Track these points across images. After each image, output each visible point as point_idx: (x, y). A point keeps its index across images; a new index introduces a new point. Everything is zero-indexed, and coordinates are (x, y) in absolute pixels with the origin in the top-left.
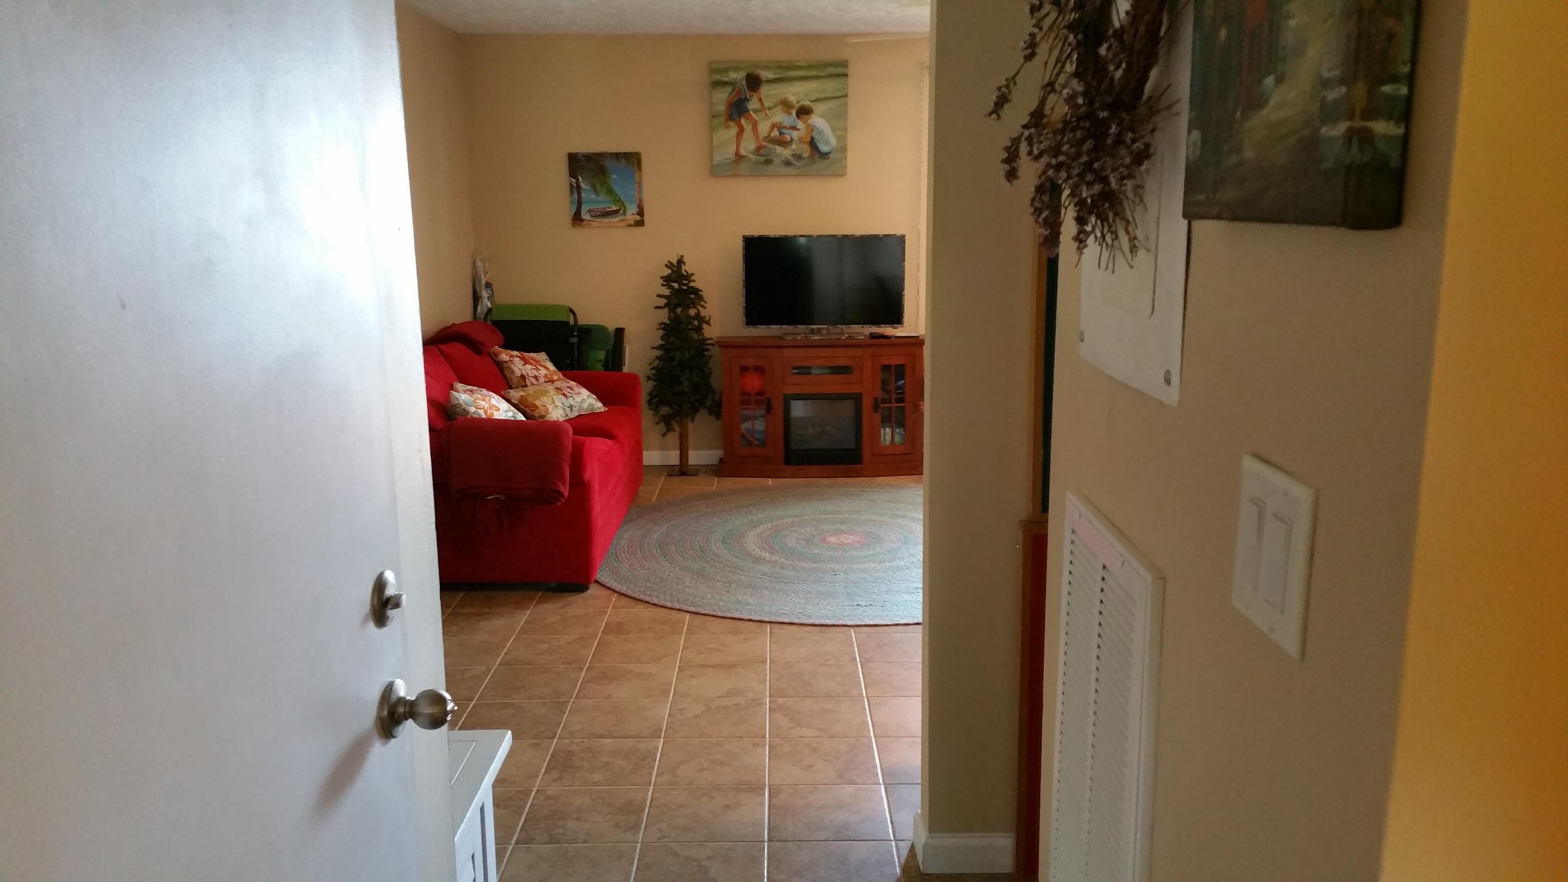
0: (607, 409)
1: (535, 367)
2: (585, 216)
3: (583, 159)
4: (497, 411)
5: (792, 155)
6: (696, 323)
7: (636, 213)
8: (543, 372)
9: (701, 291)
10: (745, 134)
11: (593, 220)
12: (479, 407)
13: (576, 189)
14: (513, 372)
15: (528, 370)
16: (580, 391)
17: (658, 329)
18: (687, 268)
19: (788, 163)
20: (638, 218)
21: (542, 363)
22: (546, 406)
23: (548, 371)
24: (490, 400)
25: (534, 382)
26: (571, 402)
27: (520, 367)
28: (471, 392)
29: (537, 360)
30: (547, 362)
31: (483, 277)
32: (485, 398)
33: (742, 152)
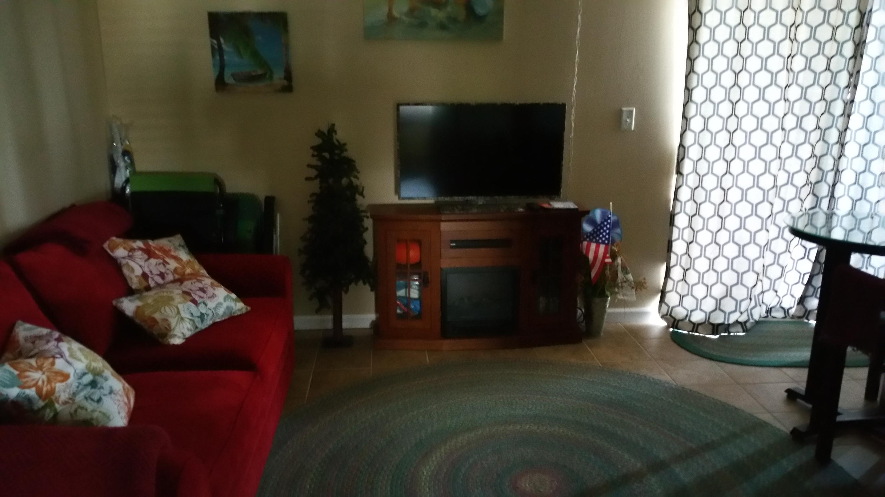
0: (249, 308)
1: (161, 261)
2: (228, 79)
3: (225, 19)
4: (62, 381)
5: (448, 18)
7: (282, 77)
8: (173, 264)
9: (354, 161)
11: (238, 85)
12: (27, 385)
13: (218, 51)
14: (132, 270)
15: (153, 266)
18: (340, 136)
19: (442, 27)
20: (286, 83)
21: (173, 253)
22: (167, 320)
23: (180, 264)
25: (160, 281)
26: (202, 309)
27: (142, 263)
28: (33, 343)
29: (167, 249)
30: (181, 248)
31: (119, 145)
32: (43, 364)
33: (395, 13)
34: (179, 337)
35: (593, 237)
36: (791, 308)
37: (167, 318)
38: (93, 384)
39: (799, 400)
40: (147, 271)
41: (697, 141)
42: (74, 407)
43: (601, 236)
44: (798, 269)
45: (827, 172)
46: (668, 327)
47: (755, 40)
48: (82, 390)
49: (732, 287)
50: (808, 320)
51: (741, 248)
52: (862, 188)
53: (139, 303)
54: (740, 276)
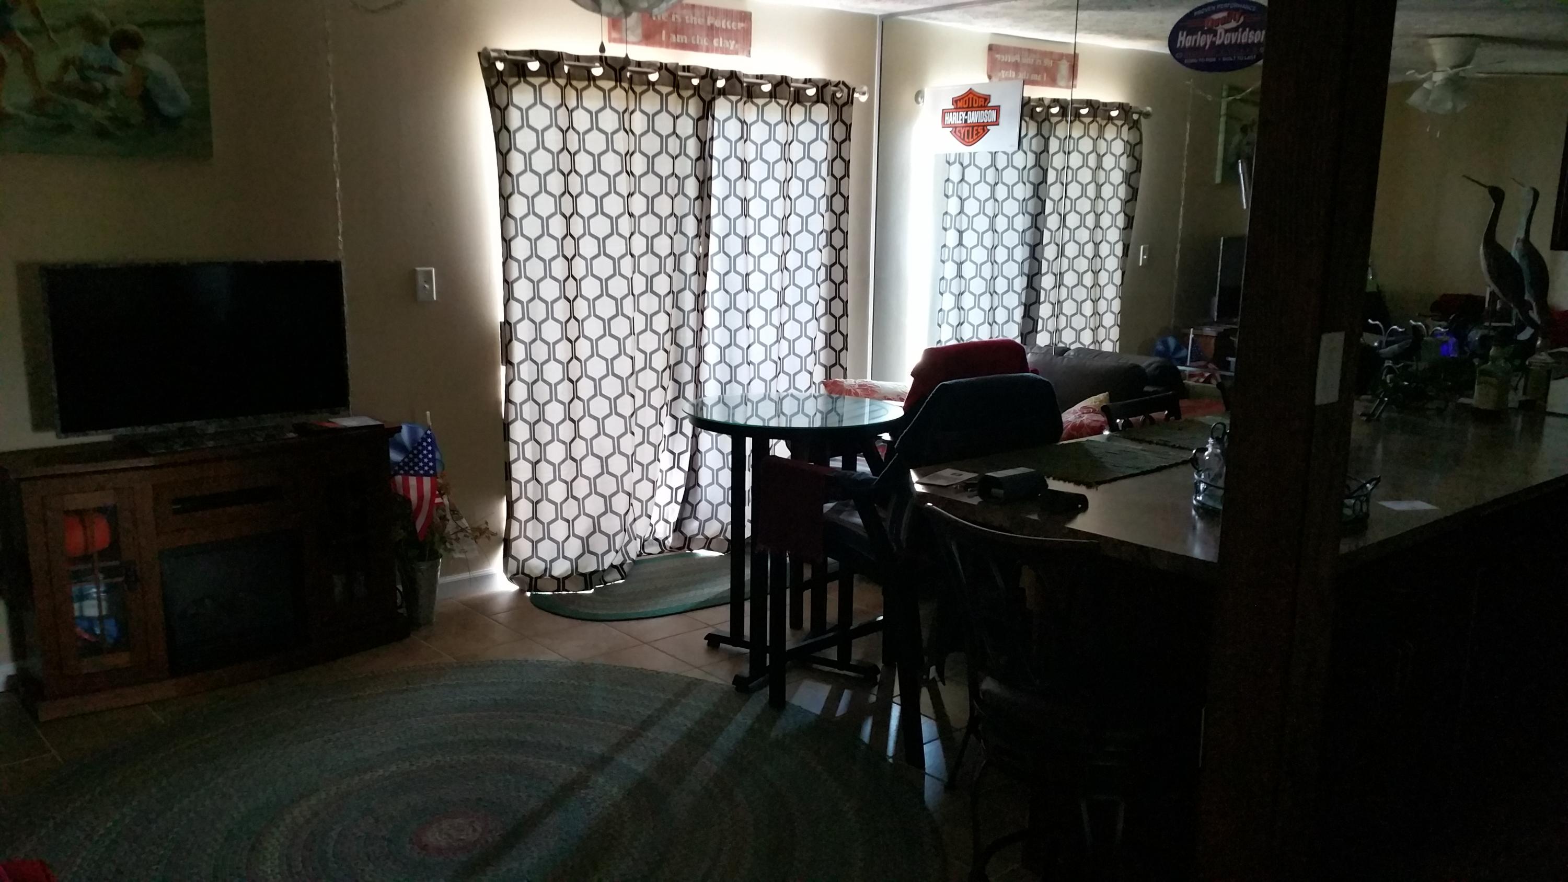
35: (410, 466)
36: (667, 538)
39: (722, 645)
41: (526, 315)
43: (421, 464)
44: (668, 483)
45: (688, 348)
46: (521, 592)
47: (584, 173)
49: (599, 517)
50: (691, 550)
51: (604, 461)
52: (730, 367)
54: (608, 500)
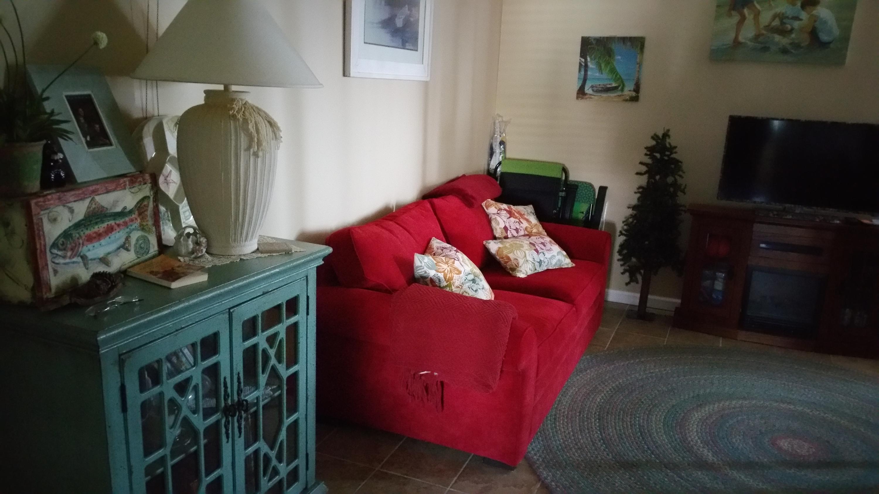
0: (574, 265)
1: (518, 220)
2: (588, 90)
3: (594, 42)
4: (458, 274)
5: (791, 44)
6: (672, 190)
7: (632, 89)
8: (525, 224)
9: (681, 162)
10: (746, 22)
11: (594, 94)
12: (440, 270)
13: (584, 67)
14: (498, 224)
15: (512, 223)
16: (551, 247)
17: (636, 193)
19: (784, 51)
20: (634, 94)
21: (526, 217)
22: (517, 260)
23: (530, 225)
24: (453, 263)
25: (515, 234)
26: (542, 258)
27: (505, 220)
28: (442, 250)
29: (523, 213)
30: (532, 214)
31: (498, 136)
32: (448, 261)
33: (741, 39)
34: (523, 273)
37: (518, 259)
38: (474, 281)
40: (507, 225)
42: (462, 291)
48: (467, 282)
53: (500, 245)
